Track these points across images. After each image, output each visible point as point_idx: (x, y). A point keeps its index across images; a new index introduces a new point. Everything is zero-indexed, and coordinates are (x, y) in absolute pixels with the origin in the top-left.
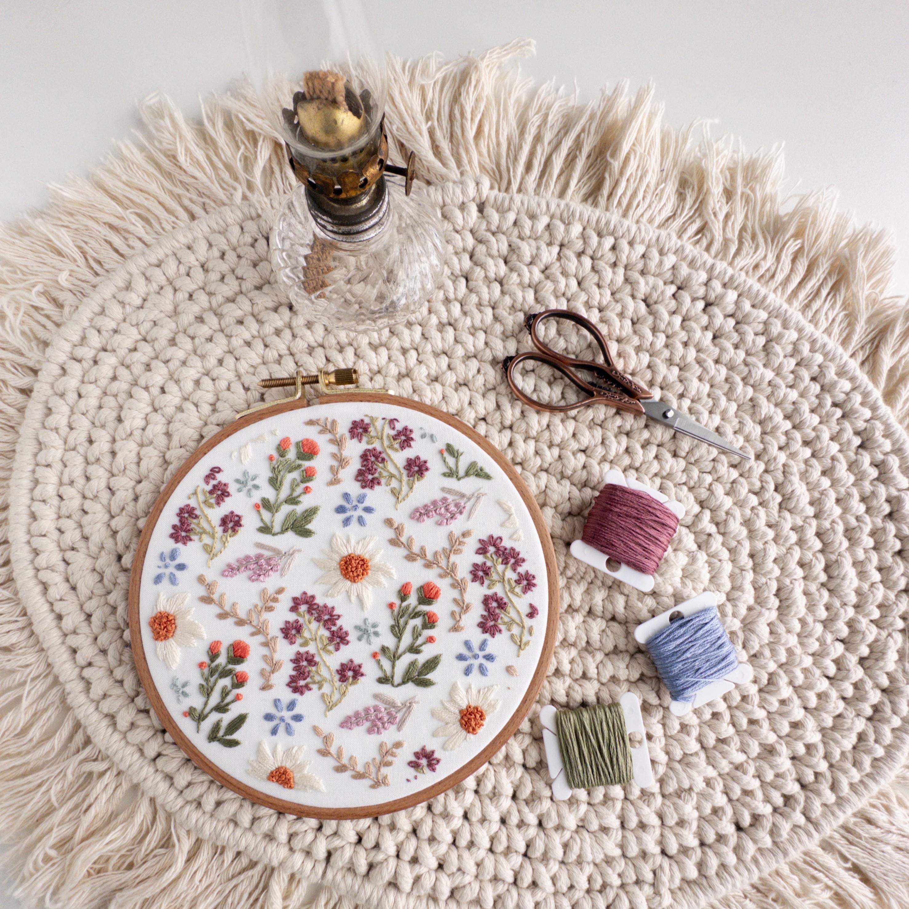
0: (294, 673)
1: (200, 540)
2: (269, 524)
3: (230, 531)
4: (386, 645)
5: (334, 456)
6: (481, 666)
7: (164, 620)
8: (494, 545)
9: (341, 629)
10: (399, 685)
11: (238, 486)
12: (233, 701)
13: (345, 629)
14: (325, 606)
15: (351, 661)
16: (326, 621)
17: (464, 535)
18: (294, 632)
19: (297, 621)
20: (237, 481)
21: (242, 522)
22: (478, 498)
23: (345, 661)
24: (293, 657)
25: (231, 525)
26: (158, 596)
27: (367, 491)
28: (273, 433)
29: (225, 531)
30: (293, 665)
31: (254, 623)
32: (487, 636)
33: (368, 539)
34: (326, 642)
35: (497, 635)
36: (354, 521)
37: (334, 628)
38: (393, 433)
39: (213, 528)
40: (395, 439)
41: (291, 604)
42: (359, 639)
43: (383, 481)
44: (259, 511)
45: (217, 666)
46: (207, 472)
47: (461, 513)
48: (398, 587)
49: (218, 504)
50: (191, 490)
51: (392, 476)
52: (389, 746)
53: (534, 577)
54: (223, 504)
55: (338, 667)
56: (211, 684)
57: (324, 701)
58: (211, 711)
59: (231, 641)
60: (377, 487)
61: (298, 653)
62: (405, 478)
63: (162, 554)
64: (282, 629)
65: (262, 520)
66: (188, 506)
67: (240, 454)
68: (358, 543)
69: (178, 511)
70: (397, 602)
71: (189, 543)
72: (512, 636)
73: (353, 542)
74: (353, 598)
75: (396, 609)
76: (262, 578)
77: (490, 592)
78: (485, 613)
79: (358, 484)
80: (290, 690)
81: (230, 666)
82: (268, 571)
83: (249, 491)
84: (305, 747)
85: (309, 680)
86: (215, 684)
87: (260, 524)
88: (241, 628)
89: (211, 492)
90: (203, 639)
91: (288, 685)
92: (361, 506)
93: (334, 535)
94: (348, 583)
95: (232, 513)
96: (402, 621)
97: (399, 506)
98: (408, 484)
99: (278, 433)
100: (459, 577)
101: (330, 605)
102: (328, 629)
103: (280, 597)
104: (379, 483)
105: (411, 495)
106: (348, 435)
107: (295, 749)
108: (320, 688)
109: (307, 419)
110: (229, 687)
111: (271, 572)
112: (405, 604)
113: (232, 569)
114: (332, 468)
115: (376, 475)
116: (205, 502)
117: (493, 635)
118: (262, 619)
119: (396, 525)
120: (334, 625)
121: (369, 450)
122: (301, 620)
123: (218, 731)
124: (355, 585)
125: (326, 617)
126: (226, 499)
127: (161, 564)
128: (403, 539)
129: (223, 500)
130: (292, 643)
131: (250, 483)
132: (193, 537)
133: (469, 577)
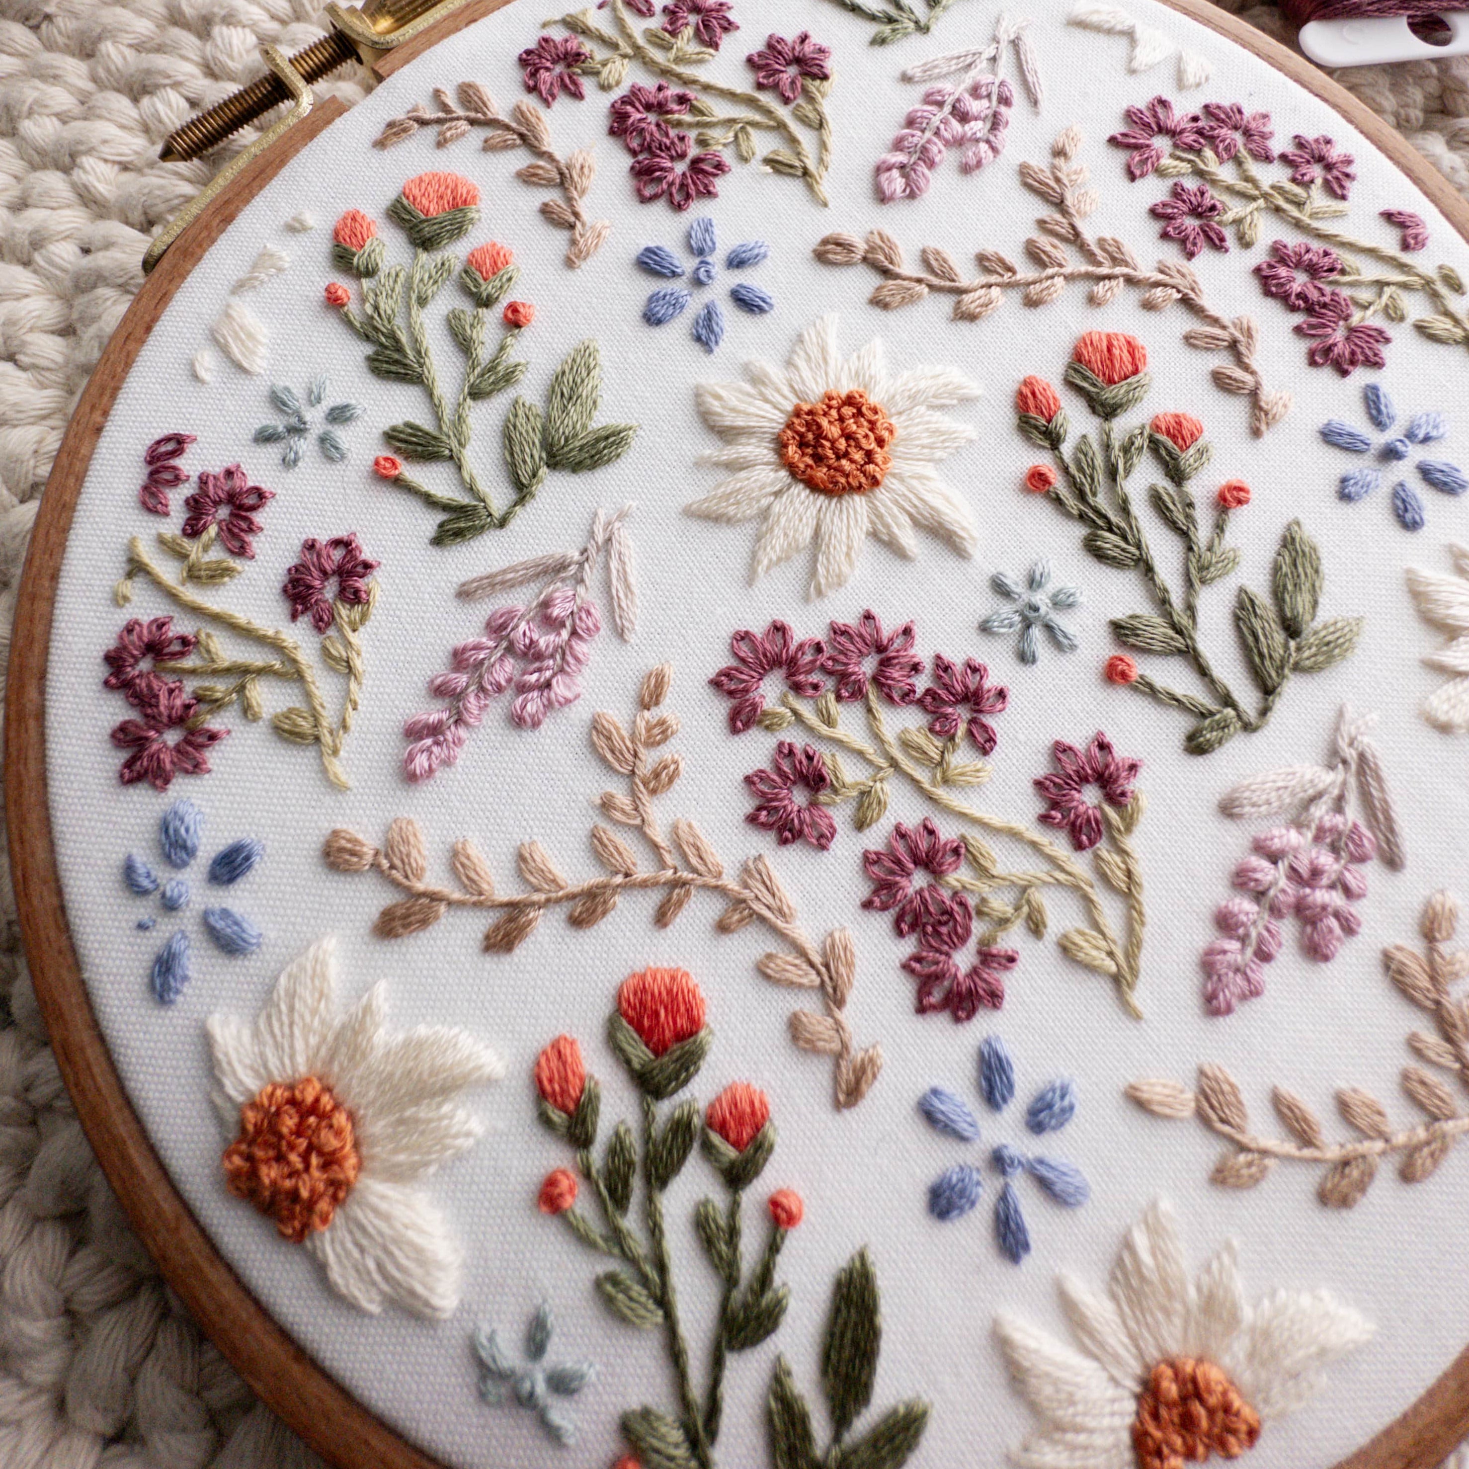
0: (908, 946)
1: (247, 712)
2: (464, 499)
3: (343, 611)
4: (1119, 614)
5: (528, 178)
6: (1426, 473)
7: (289, 1122)
8: (1162, 130)
9: (942, 667)
10: (1264, 712)
11: (273, 452)
12: (773, 1248)
13: (956, 658)
14: (838, 631)
15: (1060, 750)
16: (878, 680)
17: (1059, 153)
18: (799, 798)
19: (786, 752)
20: (265, 437)
21: (367, 554)
22: (1015, 44)
23: (1041, 768)
24: (862, 890)
25: (330, 590)
26: (206, 1041)
27: (698, 210)
28: (295, 228)
29: (321, 624)
30: (882, 922)
31: (643, 870)
32: (1360, 377)
33: (811, 337)
34: (932, 746)
35: (1387, 352)
36: (728, 315)
37: (922, 683)
38: (656, 22)
39: (274, 645)
40: (674, 33)
41: (720, 708)
42: (1025, 658)
43: (727, 156)
44: (399, 483)
45: (617, 1148)
46: (137, 475)
47: (1005, 101)
48: (1006, 417)
49: (242, 551)
50: (115, 567)
51: (741, 128)
52: (1415, 946)
53: (1328, 142)
54: (256, 543)
55: (1038, 807)
56: (640, 1244)
57: (1090, 968)
58: (717, 1365)
59: (603, 1008)
60: (720, 184)
61: (869, 860)
62: (783, 112)
63: (129, 871)
64: (752, 819)
65: (430, 501)
66: (129, 629)
67: (224, 350)
68: (789, 363)
69: (102, 671)
70: (1044, 460)
71: (213, 757)
72: (1421, 329)
73: (776, 372)
74: (908, 538)
75: (1058, 483)
76: (560, 688)
77: (1258, 255)
78: (1298, 319)
79: (659, 210)
80: (940, 1022)
81: (664, 1110)
82: (563, 651)
83: (324, 440)
84: (1166, 1205)
85: (978, 928)
86: (655, 1231)
87: (430, 522)
88: (605, 926)
89: (193, 530)
90: (490, 1082)
91: (921, 1009)
92: (717, 259)
93: (698, 396)
94: (858, 502)
95: (310, 546)
96: (1102, 501)
97: (825, 188)
98: (804, 120)
99: (311, 219)
100: (1146, 270)
101: (849, 618)
102: (907, 696)
103: (666, 710)
104: (720, 167)
105: (832, 141)
106: (530, 102)
107: (1141, 1241)
108: (1036, 927)
109: (376, 131)
110: (719, 1198)
111: (580, 648)
112: (1067, 449)
113: (435, 730)
114: (546, 211)
115: (693, 151)
116: (193, 575)
117: (1375, 363)
118: (659, 834)
119: (861, 247)
120: (916, 668)
121: (625, 100)
122: (797, 739)
123: (806, 1436)
124: (881, 494)
125: (867, 666)
126: (259, 518)
127: (144, 910)
128: (908, 266)
129: (251, 529)
130: (822, 842)
131: (315, 417)
132: (214, 723)
133: (1171, 254)
